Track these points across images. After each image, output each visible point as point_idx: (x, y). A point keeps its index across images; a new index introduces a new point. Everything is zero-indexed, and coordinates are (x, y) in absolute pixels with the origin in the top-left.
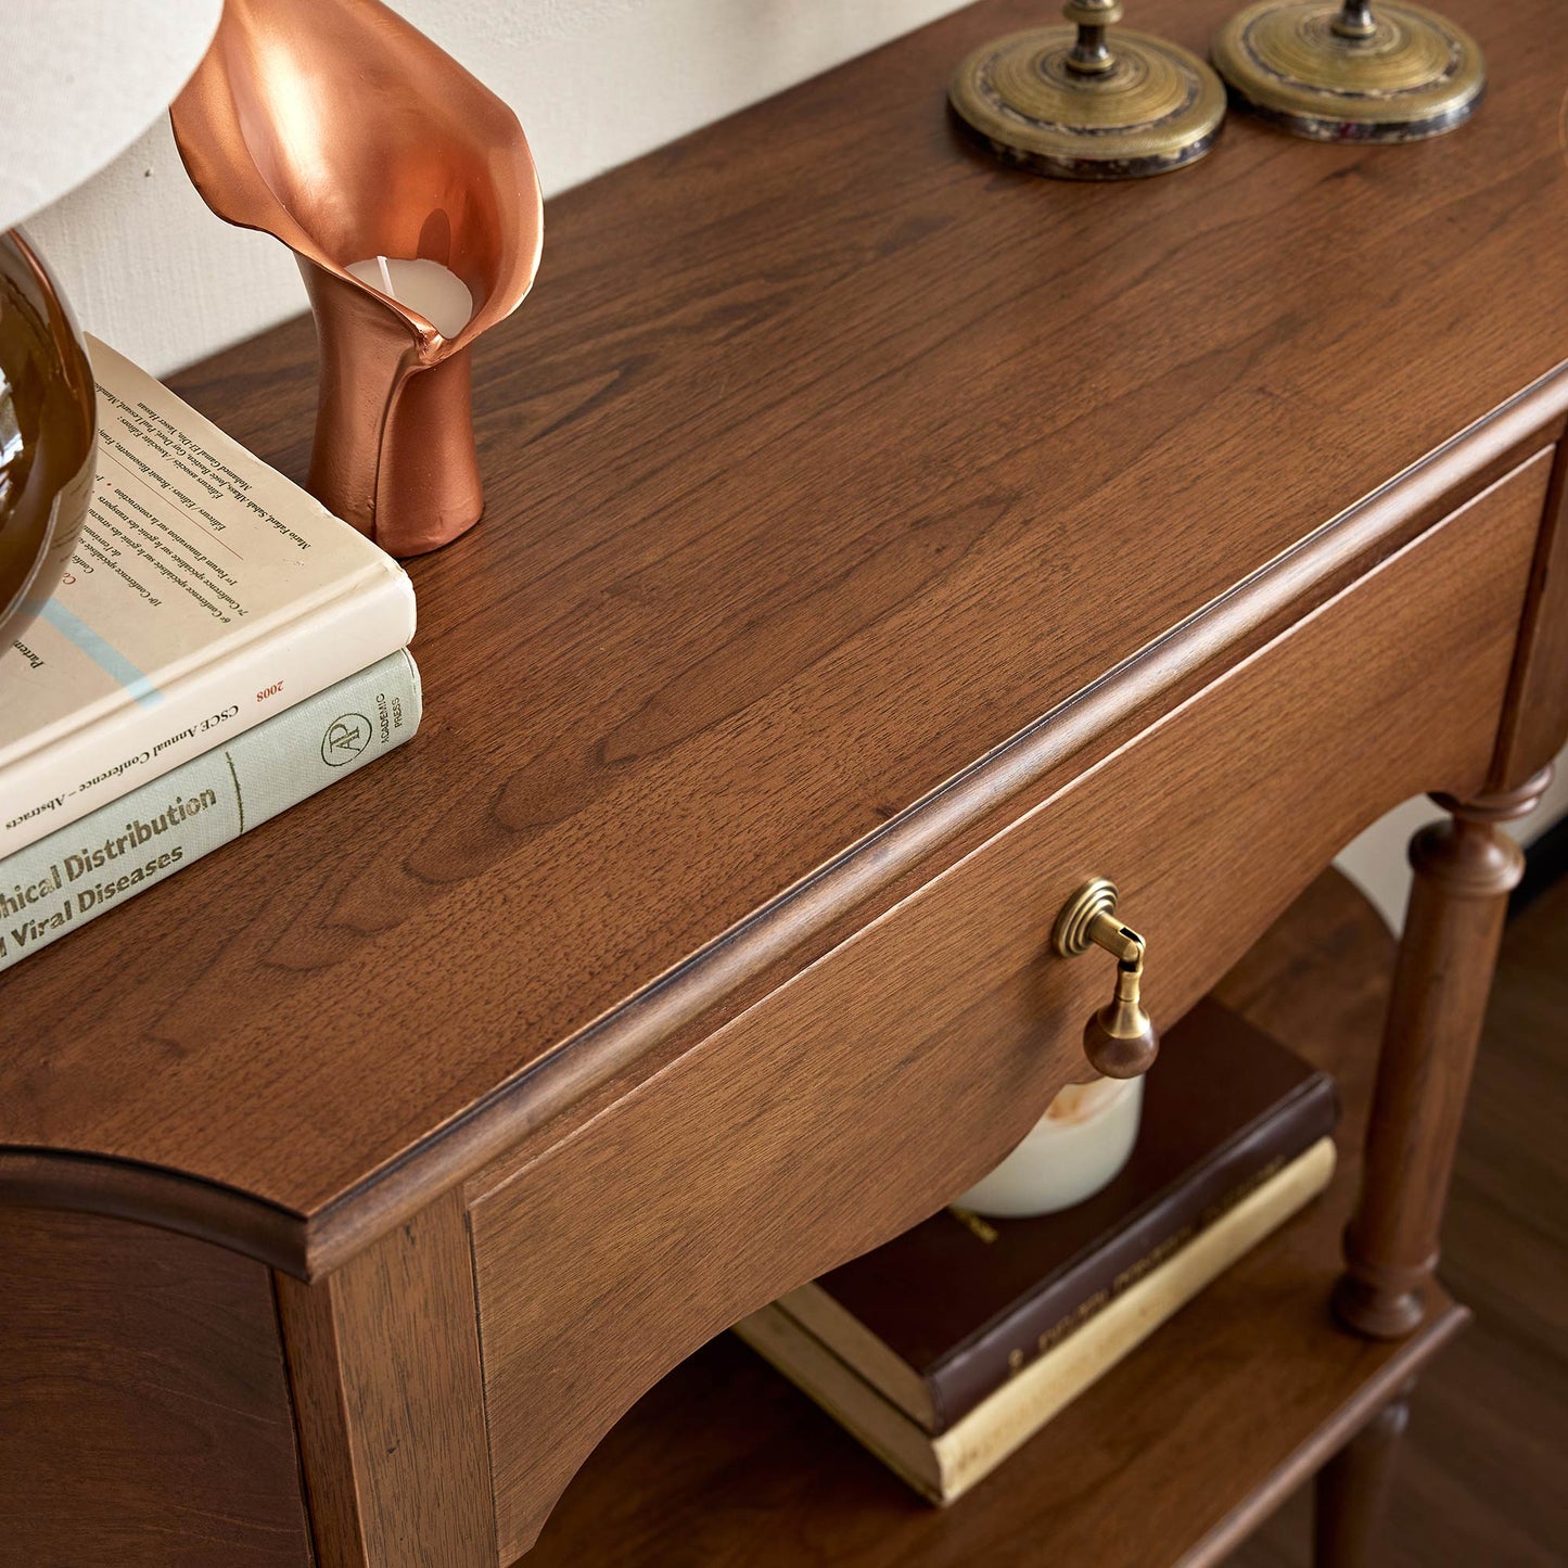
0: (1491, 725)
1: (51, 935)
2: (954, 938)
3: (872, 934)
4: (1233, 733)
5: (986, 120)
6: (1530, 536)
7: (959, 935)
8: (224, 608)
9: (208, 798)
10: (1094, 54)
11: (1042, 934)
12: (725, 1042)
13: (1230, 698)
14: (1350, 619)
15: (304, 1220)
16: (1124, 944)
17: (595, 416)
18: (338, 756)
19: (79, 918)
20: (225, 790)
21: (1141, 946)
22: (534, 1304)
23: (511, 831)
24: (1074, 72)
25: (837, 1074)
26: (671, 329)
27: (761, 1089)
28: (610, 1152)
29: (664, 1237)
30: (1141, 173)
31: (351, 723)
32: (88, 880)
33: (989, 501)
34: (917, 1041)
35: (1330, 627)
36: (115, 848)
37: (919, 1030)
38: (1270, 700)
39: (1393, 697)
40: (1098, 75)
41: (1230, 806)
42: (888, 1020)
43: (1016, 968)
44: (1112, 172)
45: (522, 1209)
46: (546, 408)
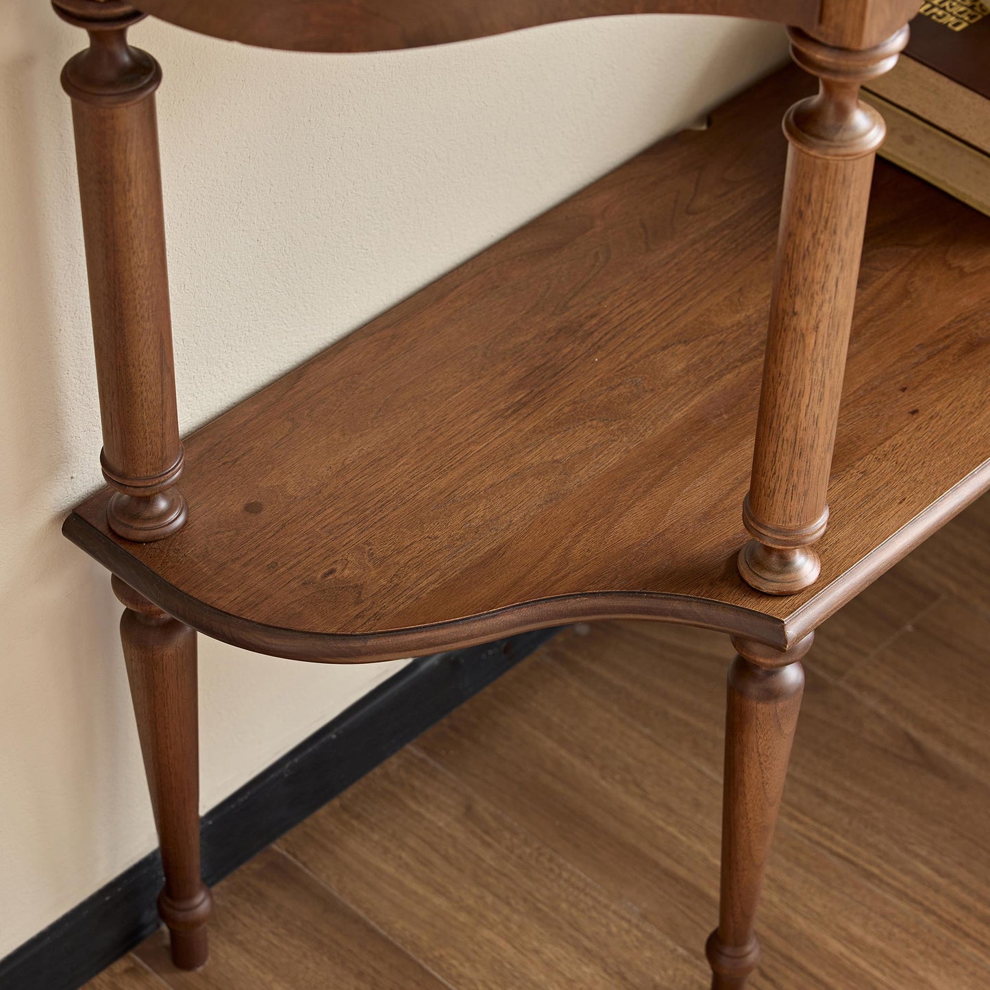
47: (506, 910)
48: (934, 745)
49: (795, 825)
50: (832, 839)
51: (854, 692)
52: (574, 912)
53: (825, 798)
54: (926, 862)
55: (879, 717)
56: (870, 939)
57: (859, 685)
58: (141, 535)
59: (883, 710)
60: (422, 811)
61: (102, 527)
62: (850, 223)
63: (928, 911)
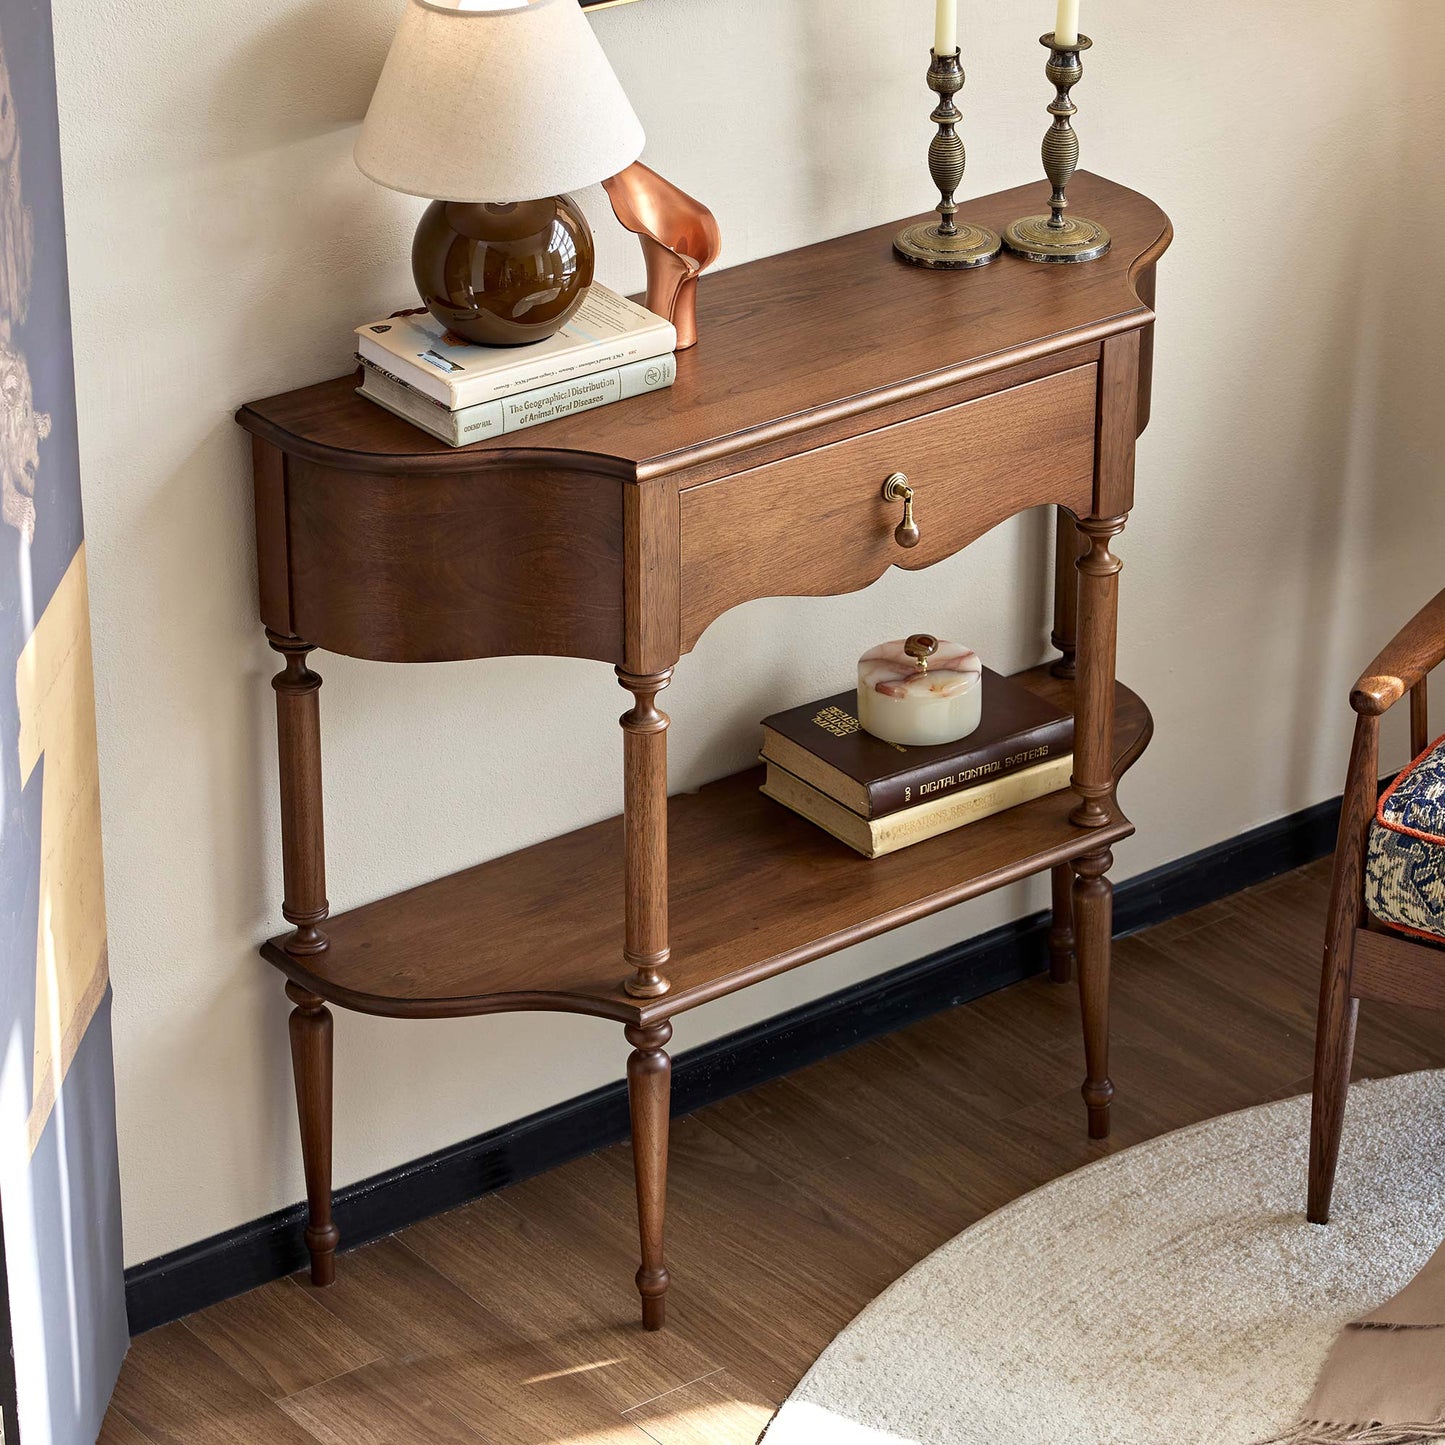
0: (1090, 485)
1: (565, 413)
2: (842, 471)
3: (812, 455)
4: (954, 434)
5: (904, 248)
6: (1093, 400)
7: (845, 471)
8: (621, 329)
9: (612, 382)
10: (948, 225)
11: (878, 487)
12: (761, 473)
13: (951, 419)
14: (1003, 405)
15: (636, 463)
16: (905, 491)
17: (741, 321)
18: (650, 381)
19: (573, 410)
20: (617, 381)
21: (912, 493)
22: (697, 543)
23: (700, 404)
24: (941, 233)
25: (799, 507)
26: (773, 302)
27: (773, 499)
28: (722, 496)
29: (739, 542)
30: (960, 267)
31: (655, 371)
32: (577, 397)
33: (870, 346)
34: (830, 508)
35: (994, 405)
36: (585, 390)
37: (831, 504)
38: (969, 427)
39: (1031, 449)
40: (949, 234)
41: (957, 467)
42: (819, 493)
43: (869, 496)
44: (948, 266)
45: (695, 502)
46: (724, 319)
47: (529, 1274)
48: (837, 1215)
49: (730, 1248)
50: (752, 1256)
51: (797, 1187)
52: (572, 1278)
53: (756, 1237)
54: (808, 1271)
55: (807, 1200)
56: (757, 1304)
57: (800, 1184)
58: (301, 951)
59: (811, 1197)
60: (491, 1225)
61: (281, 948)
62: (653, 771)
63: (799, 1293)
